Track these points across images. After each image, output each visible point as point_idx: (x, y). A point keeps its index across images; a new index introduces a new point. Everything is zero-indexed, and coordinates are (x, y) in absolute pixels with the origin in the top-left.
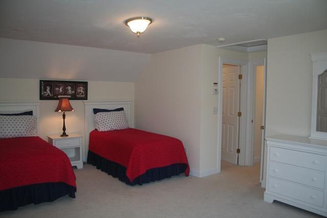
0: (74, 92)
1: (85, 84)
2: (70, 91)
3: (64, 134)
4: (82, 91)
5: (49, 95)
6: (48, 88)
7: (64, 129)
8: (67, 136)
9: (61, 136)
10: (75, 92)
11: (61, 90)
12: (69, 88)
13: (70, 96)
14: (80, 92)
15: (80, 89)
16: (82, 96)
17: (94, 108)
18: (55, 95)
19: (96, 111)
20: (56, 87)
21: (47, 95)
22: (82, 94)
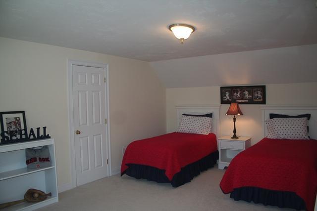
0: (251, 96)
1: (263, 88)
2: (247, 95)
3: (235, 137)
4: (259, 96)
5: (228, 99)
6: (227, 94)
7: (235, 131)
8: (237, 138)
9: (232, 138)
10: (253, 97)
11: (238, 95)
12: (246, 93)
13: (247, 101)
14: (258, 97)
15: (258, 93)
16: (259, 100)
17: (271, 113)
18: (233, 99)
19: (272, 116)
20: (234, 93)
21: (226, 100)
22: (260, 99)
